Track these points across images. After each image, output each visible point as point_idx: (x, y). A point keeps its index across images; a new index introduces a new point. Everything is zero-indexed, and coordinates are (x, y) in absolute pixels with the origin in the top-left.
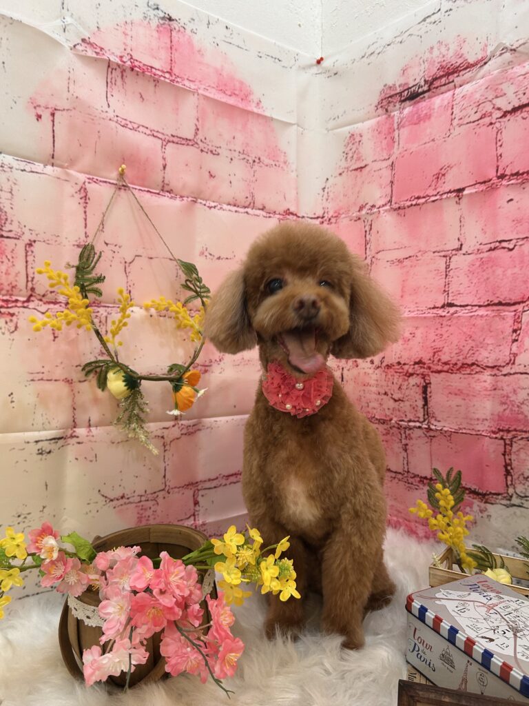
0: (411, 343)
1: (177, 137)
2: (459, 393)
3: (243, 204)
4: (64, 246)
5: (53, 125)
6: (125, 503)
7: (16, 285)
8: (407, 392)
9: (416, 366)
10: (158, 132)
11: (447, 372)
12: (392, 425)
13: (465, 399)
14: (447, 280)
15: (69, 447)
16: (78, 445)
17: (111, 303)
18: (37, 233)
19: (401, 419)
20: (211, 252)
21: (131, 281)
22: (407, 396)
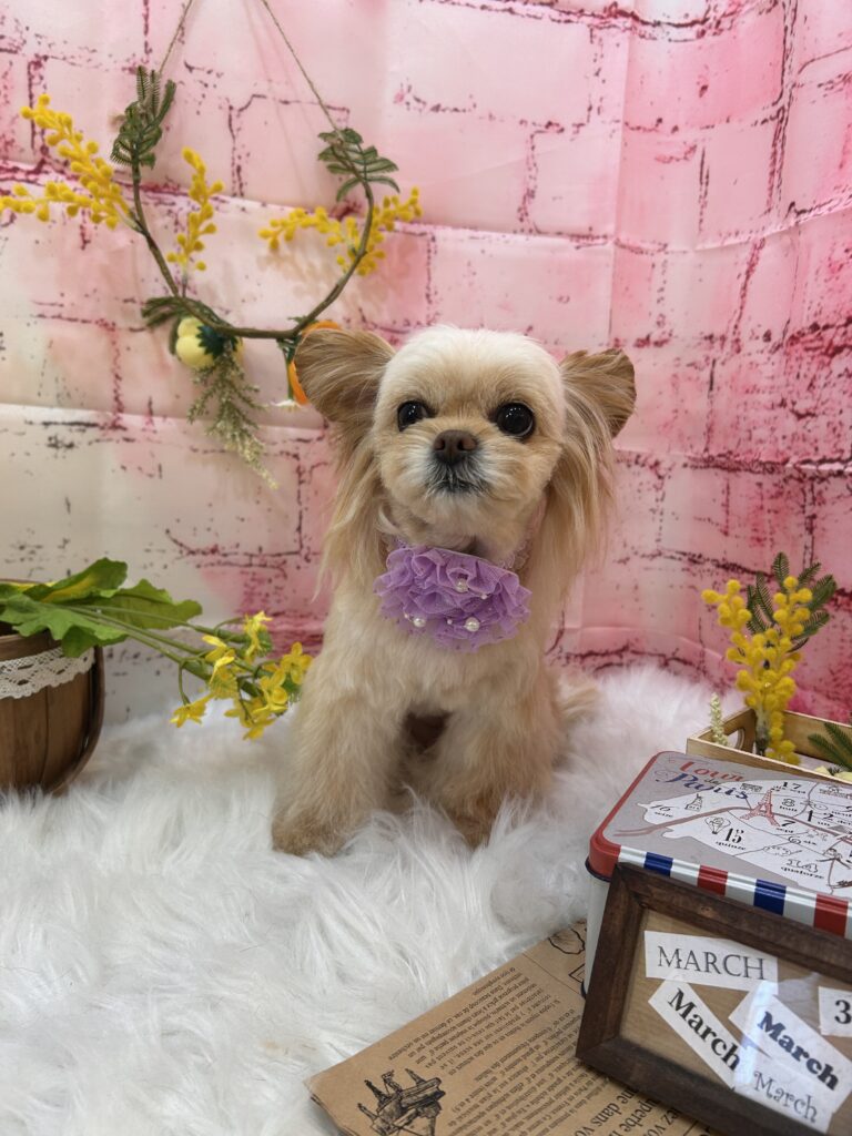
4: (107, 71)
6: (219, 563)
7: (13, 141)
8: (826, 393)
12: (788, 473)
15: (110, 446)
16: (125, 443)
18: (50, 42)
19: (806, 458)
20: (418, 97)
21: (243, 146)
22: (823, 404)
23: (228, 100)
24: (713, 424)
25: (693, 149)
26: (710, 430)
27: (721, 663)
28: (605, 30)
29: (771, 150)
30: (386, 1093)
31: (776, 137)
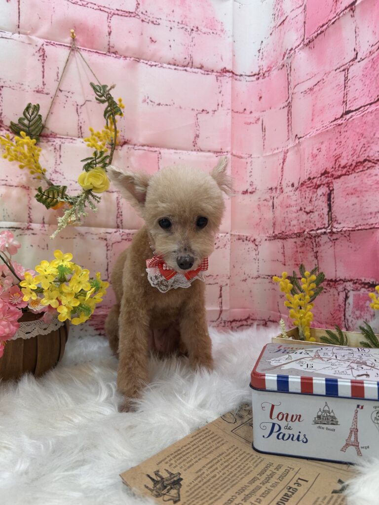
0: (318, 158)
1: (121, 10)
2: (354, 192)
3: (182, 63)
4: (27, 92)
5: (19, 5)
8: (316, 203)
9: (323, 177)
10: (104, 7)
11: (345, 175)
12: (305, 236)
13: (358, 197)
14: (346, 91)
15: (26, 237)
17: (65, 136)
18: (4, 81)
19: (312, 229)
20: (153, 101)
21: (82, 119)
22: (316, 207)
23: (76, 102)
24: (275, 222)
25: (258, 119)
26: (274, 224)
28: (222, 77)
29: (287, 117)
30: (156, 480)
31: (288, 113)
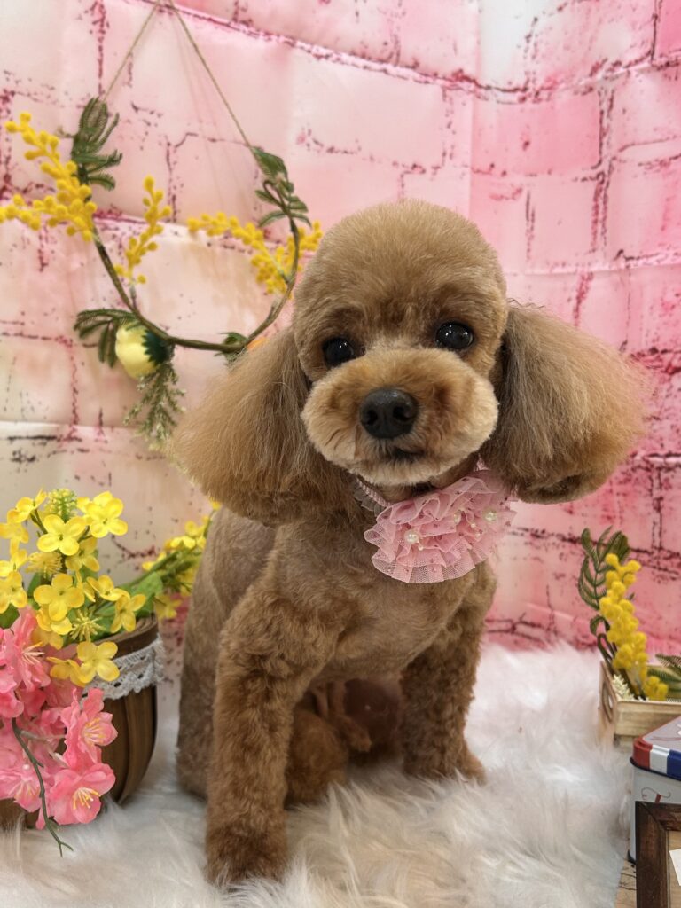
0: (677, 311)
3: (378, 54)
8: (668, 402)
12: (636, 464)
15: (66, 457)
16: (81, 454)
18: (17, 78)
19: (653, 452)
20: (317, 139)
21: (178, 178)
22: (666, 410)
23: (166, 137)
27: (572, 624)
28: (454, 92)
29: (593, 204)
